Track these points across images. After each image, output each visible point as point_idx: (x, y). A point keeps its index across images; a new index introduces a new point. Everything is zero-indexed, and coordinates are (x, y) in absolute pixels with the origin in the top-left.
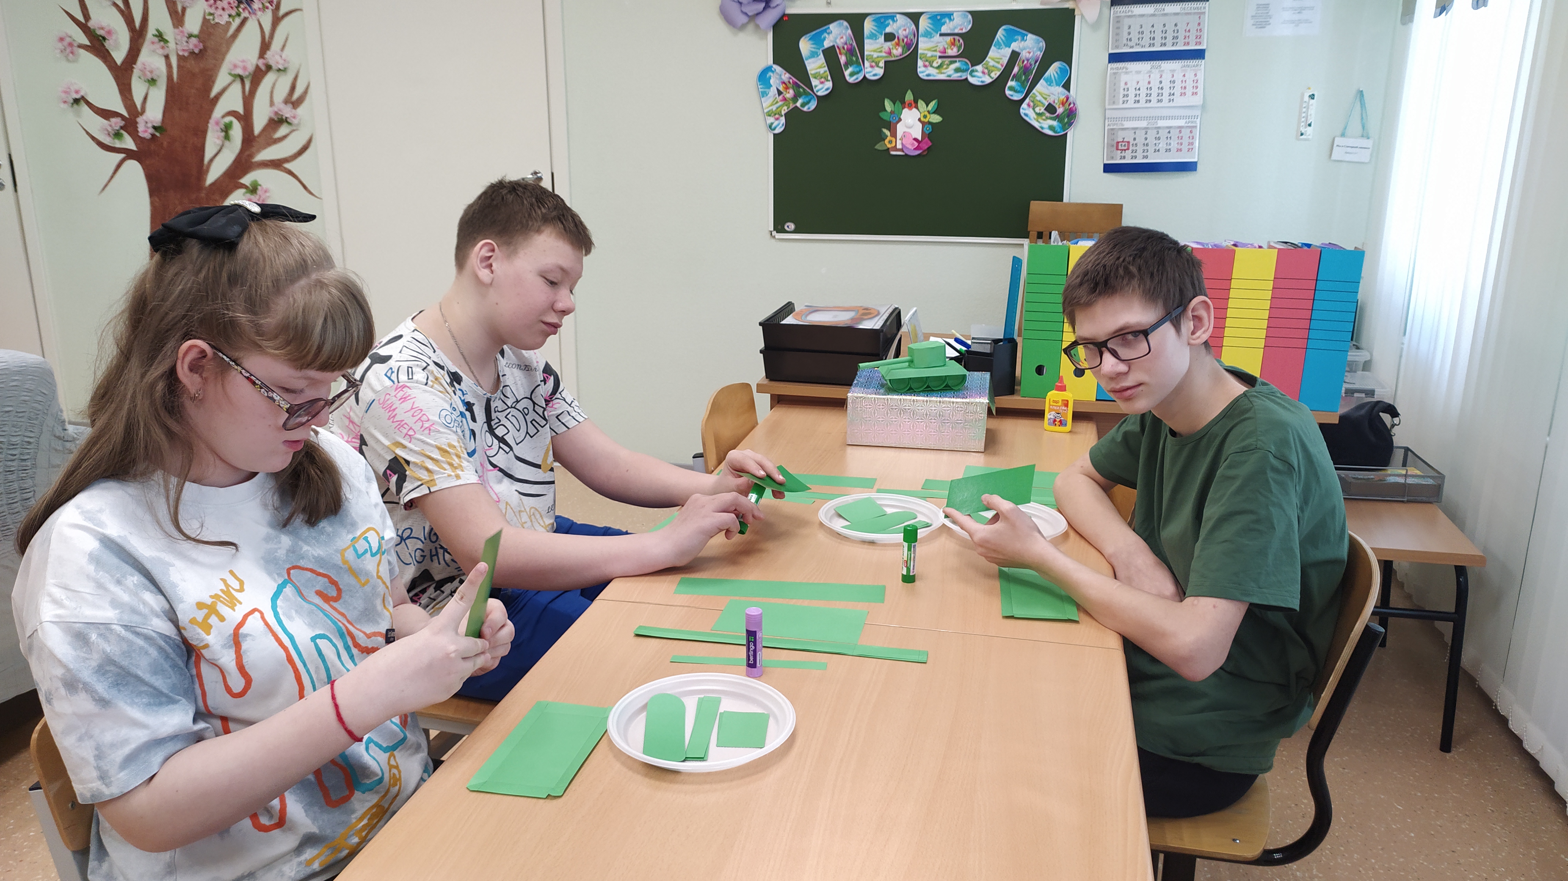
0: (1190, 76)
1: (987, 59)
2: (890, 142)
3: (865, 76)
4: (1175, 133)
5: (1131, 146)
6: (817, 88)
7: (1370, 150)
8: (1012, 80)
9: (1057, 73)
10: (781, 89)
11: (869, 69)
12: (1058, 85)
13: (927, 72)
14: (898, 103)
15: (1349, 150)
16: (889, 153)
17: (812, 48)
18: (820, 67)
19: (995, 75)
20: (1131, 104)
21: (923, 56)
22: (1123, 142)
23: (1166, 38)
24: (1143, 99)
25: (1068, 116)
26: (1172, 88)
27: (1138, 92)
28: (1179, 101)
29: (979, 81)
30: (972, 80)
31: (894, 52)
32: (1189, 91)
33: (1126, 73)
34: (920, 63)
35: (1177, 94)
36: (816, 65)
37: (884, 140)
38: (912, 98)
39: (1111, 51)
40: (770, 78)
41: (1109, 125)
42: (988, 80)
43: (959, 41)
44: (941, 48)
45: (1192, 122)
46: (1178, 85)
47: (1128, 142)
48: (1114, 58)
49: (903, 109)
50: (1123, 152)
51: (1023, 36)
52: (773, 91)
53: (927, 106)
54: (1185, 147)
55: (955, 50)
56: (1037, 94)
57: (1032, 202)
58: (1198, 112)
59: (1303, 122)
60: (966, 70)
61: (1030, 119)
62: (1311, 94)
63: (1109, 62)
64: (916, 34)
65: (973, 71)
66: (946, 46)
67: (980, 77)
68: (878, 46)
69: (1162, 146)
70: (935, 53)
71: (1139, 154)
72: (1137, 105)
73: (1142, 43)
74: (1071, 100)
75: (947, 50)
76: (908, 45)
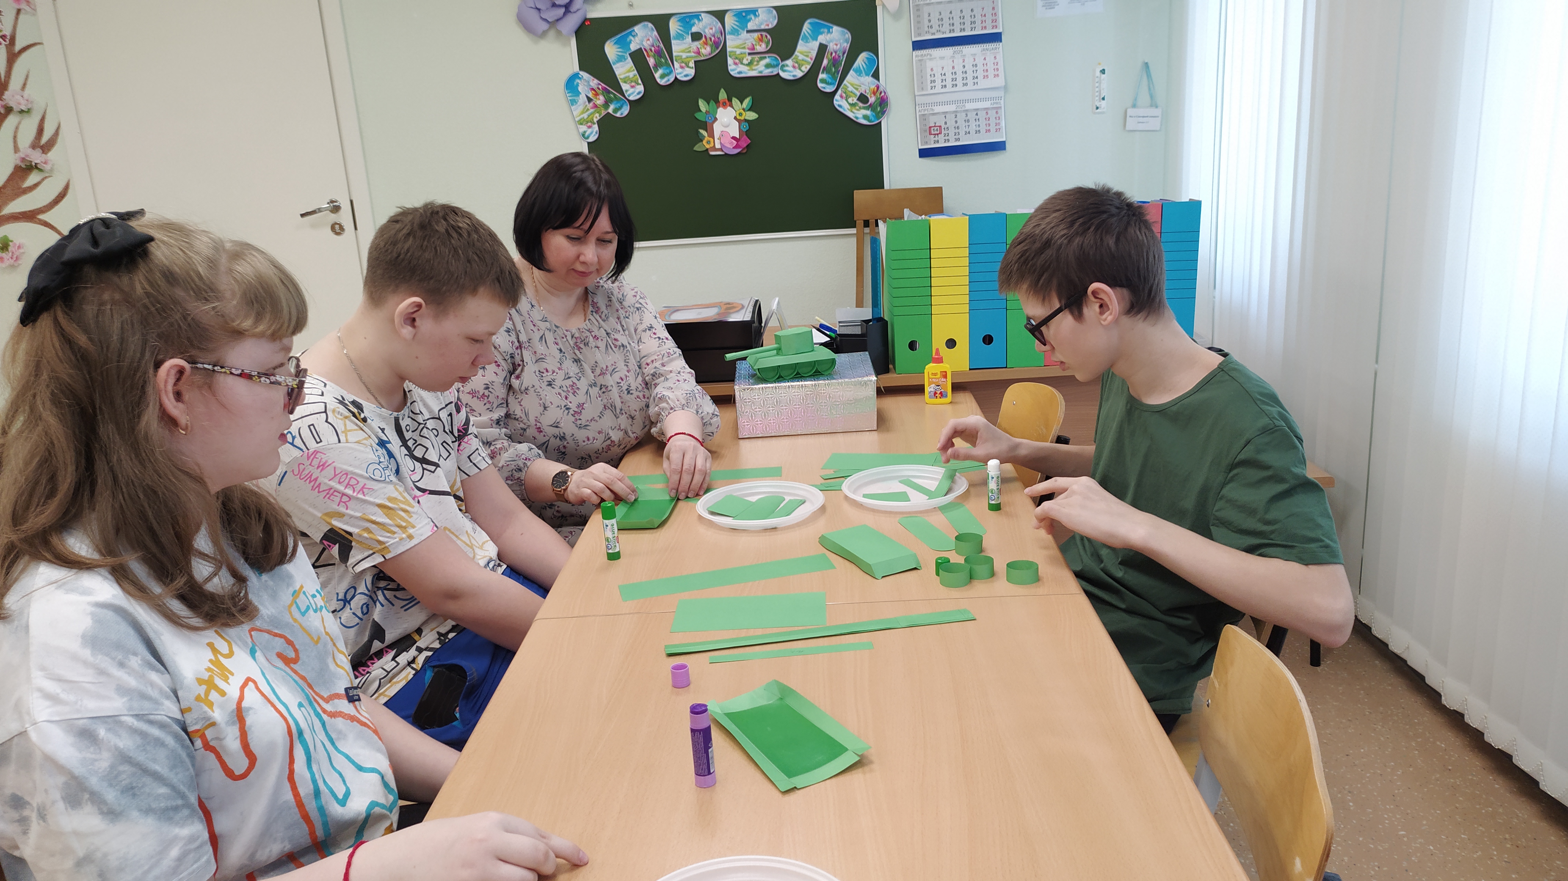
0: (990, 59)
1: (796, 53)
2: (708, 142)
3: (676, 78)
4: (982, 114)
5: (943, 130)
6: (628, 93)
7: (1159, 119)
8: (823, 72)
9: (865, 63)
10: (590, 95)
11: (680, 70)
12: (867, 75)
13: (739, 70)
14: (712, 103)
15: (1141, 119)
16: (709, 153)
17: (618, 52)
18: (629, 71)
19: (806, 68)
20: (938, 89)
21: (732, 54)
22: (935, 126)
23: (964, 24)
24: (949, 83)
25: (880, 105)
26: (975, 72)
27: (944, 77)
28: (983, 84)
29: (790, 75)
30: (783, 75)
31: (703, 51)
32: (991, 73)
33: (931, 59)
34: (730, 61)
35: (980, 77)
36: (624, 70)
37: (702, 141)
38: (726, 97)
39: (914, 39)
40: (578, 85)
41: (920, 111)
42: (799, 74)
43: (766, 36)
44: (750, 44)
45: (997, 103)
46: (980, 68)
47: (940, 127)
48: (918, 45)
49: (718, 108)
50: (936, 136)
51: (829, 28)
52: (582, 98)
53: (742, 103)
54: (993, 128)
55: (764, 45)
56: (849, 85)
57: (855, 191)
58: (1002, 94)
59: (1097, 96)
60: (777, 65)
61: (844, 110)
62: (1101, 69)
63: (914, 50)
64: (723, 32)
65: (783, 66)
66: (754, 43)
67: (791, 71)
68: (686, 46)
69: (973, 128)
70: (743, 51)
71: (952, 137)
72: (944, 90)
73: (942, 29)
74: (881, 89)
75: (755, 47)
76: (716, 44)
